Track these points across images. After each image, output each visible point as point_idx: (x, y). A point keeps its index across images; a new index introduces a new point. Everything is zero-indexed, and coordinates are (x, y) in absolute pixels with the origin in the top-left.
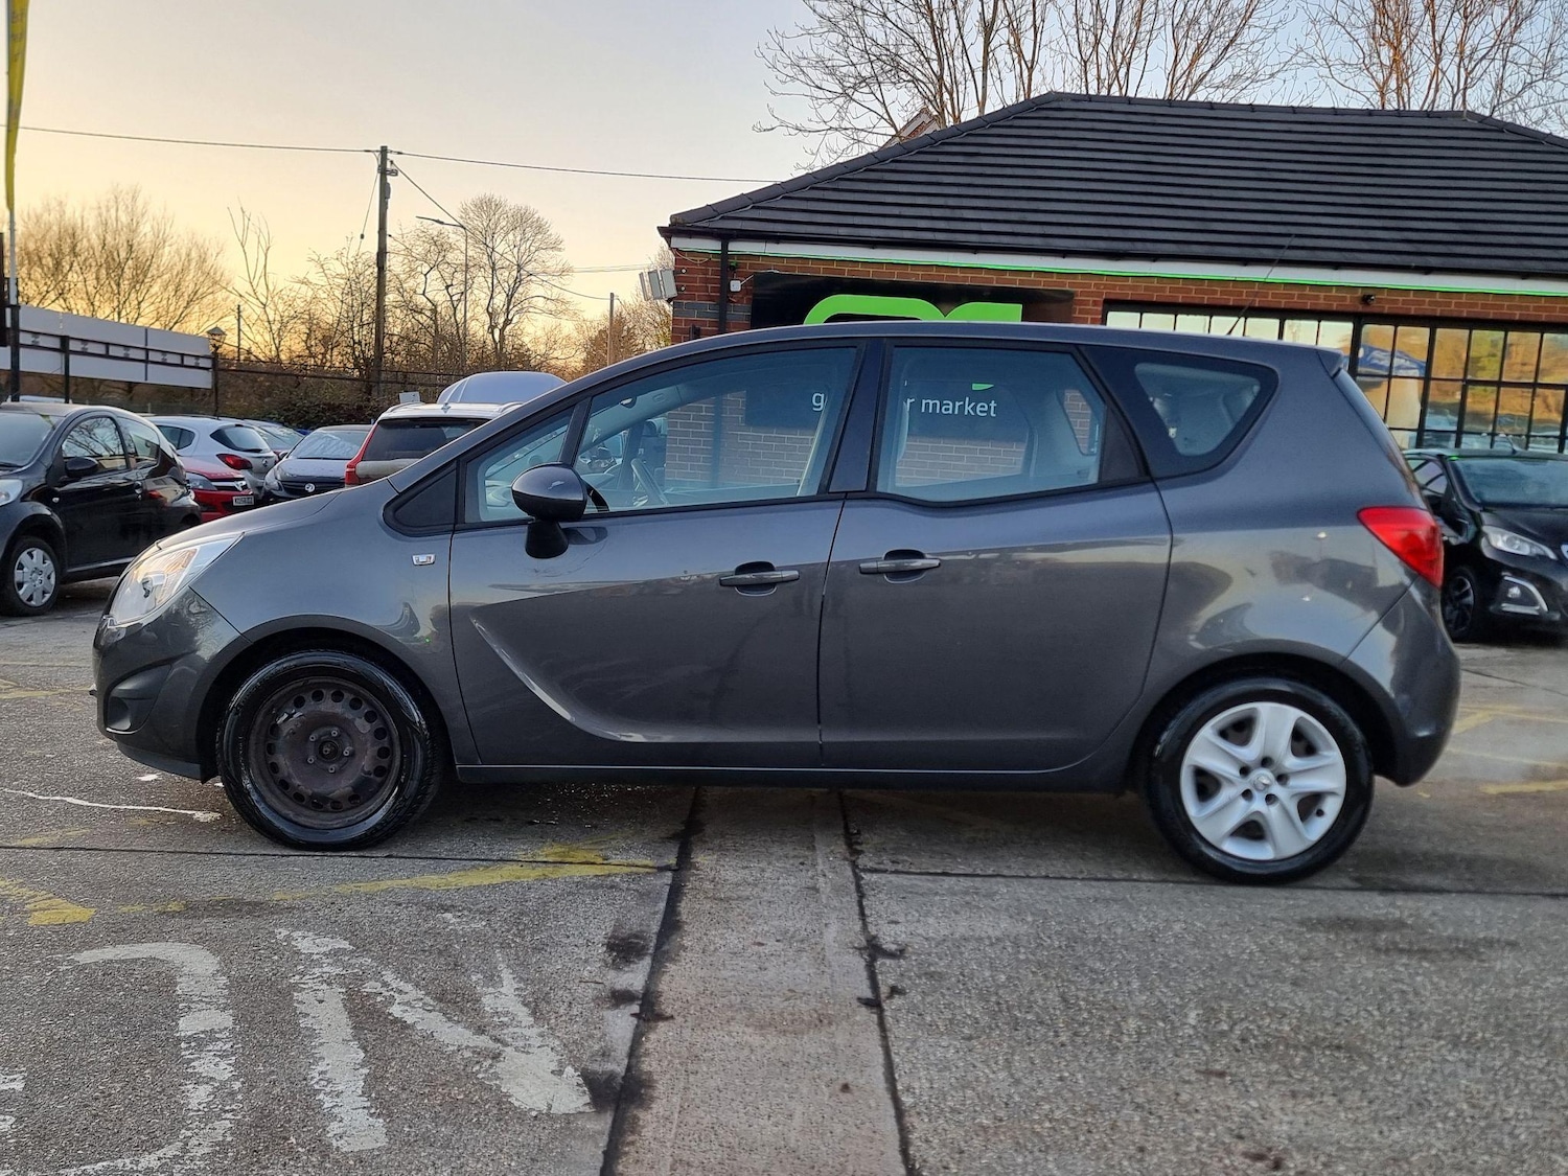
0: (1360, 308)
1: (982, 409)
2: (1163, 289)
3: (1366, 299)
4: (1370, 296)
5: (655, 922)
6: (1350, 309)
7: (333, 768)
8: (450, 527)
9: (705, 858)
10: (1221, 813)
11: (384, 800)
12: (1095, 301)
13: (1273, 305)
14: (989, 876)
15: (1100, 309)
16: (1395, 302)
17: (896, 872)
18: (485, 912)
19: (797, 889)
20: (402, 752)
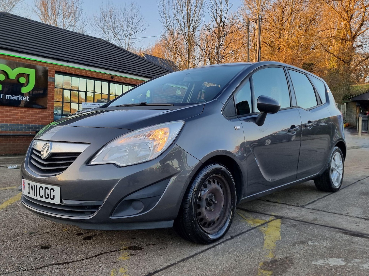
0: (111, 79)
1: (25, 98)
2: (69, 70)
3: (112, 78)
4: (113, 77)
5: (332, 229)
6: (109, 79)
7: (213, 209)
8: (236, 117)
9: (273, 214)
10: (335, 177)
11: (227, 217)
12: (53, 71)
13: (94, 77)
14: (314, 201)
15: (54, 73)
16: (117, 79)
17: (305, 205)
18: (310, 240)
19: (311, 214)
20: (232, 197)
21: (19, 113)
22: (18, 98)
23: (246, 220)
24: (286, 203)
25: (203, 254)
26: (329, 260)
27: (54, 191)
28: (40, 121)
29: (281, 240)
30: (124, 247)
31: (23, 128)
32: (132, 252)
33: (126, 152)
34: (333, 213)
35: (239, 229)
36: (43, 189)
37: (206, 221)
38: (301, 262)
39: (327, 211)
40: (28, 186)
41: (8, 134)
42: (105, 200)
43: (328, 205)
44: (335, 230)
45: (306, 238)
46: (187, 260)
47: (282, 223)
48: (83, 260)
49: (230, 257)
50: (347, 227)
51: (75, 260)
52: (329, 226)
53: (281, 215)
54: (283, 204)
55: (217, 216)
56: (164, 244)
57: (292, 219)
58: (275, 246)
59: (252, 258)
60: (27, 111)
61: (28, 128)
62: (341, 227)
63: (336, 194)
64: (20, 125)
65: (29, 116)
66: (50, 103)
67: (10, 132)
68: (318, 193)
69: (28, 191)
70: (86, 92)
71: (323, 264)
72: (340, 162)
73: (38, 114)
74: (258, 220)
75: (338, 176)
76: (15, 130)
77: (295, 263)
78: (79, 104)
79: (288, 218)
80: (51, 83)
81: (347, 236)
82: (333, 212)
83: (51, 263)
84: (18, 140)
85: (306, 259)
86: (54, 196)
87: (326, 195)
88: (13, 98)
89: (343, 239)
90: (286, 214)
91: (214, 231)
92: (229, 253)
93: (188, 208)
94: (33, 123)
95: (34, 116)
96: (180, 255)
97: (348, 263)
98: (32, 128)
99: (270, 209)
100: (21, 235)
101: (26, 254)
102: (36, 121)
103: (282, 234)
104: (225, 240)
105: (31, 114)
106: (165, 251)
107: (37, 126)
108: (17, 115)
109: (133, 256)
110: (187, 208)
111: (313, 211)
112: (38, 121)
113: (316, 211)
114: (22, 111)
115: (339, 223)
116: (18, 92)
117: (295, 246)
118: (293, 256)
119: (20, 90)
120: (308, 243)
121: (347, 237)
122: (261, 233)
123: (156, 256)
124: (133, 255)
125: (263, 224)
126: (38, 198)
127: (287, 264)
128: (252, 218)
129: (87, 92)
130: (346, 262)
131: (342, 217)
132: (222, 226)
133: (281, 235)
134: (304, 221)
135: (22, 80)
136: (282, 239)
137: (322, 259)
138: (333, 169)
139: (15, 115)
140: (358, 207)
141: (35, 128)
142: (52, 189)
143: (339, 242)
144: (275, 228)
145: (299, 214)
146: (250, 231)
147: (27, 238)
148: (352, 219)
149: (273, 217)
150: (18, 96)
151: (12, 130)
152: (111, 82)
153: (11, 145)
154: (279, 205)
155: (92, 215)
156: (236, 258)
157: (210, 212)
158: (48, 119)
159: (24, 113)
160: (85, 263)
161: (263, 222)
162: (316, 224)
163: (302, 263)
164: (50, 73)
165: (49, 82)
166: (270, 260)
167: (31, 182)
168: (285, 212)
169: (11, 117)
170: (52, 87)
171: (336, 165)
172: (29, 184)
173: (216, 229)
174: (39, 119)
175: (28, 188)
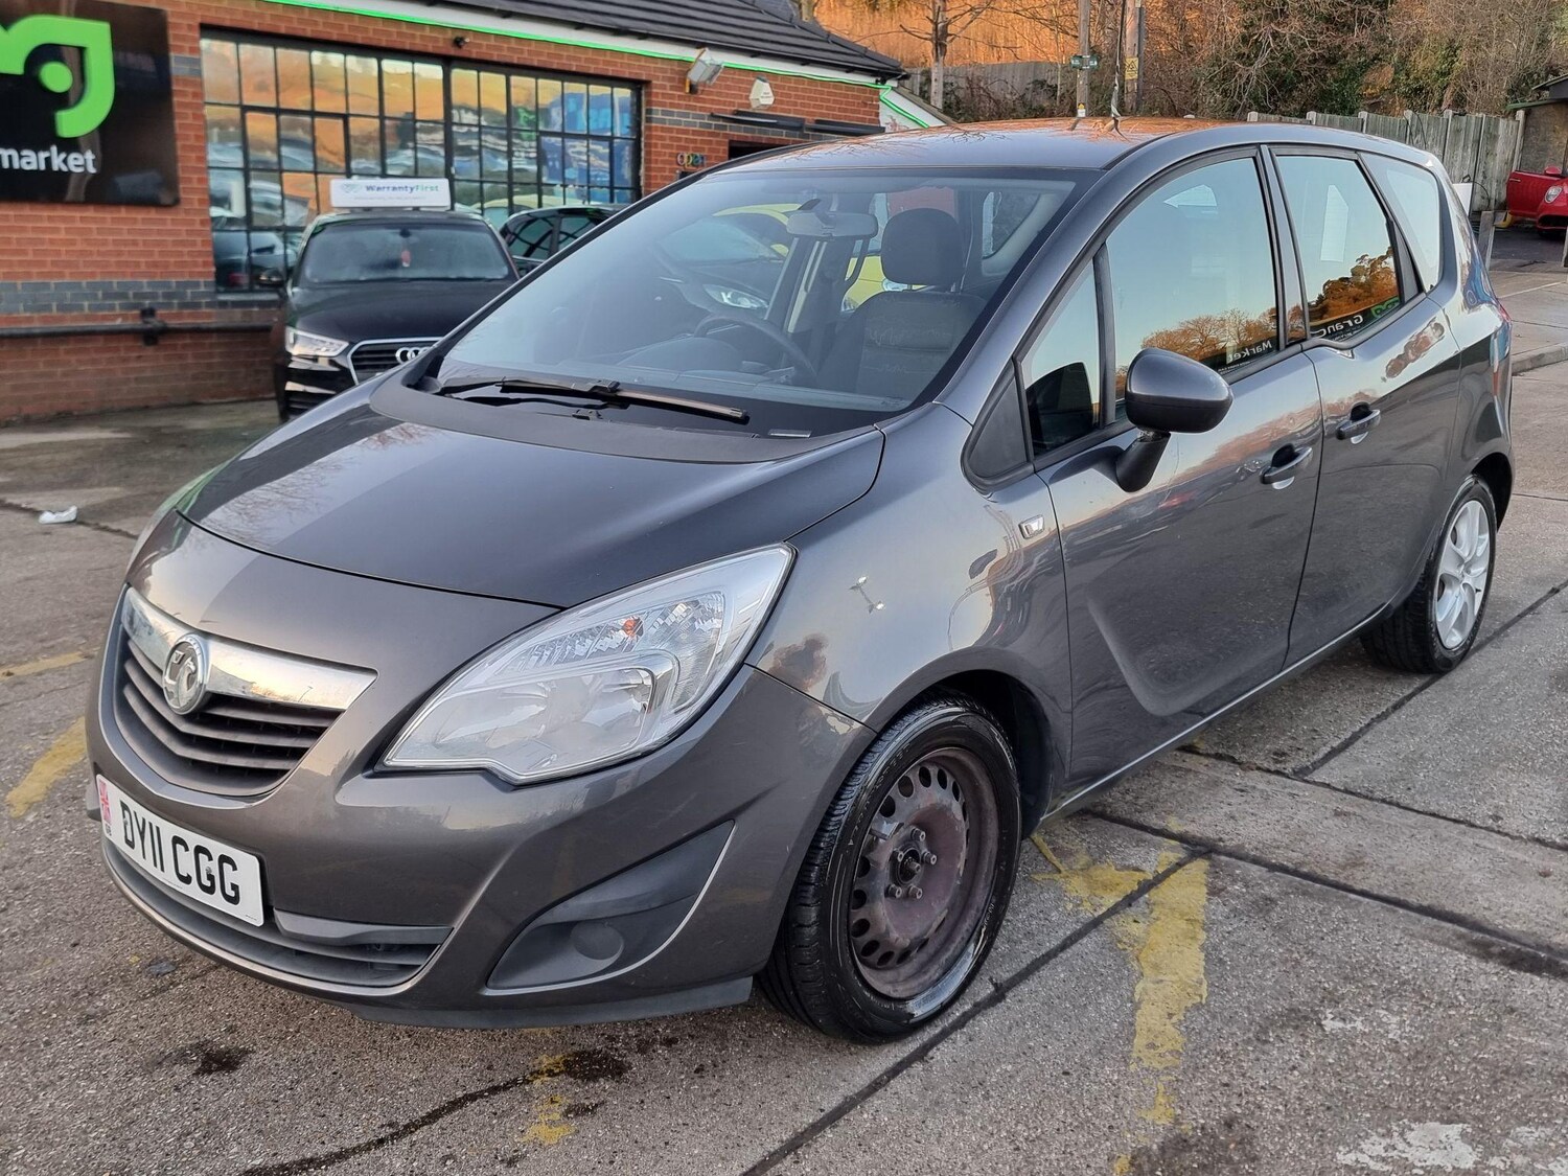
0: (453, 52)
1: (76, 162)
2: (262, 15)
3: (458, 42)
4: (462, 39)
5: (1426, 920)
6: (444, 51)
7: (920, 890)
8: (1030, 468)
9: (1174, 825)
10: (1450, 613)
11: (978, 910)
12: (190, 27)
13: (374, 43)
14: (1355, 737)
15: (197, 35)
16: (480, 46)
17: (1316, 766)
18: (1332, 999)
19: (1338, 821)
20: (1001, 827)
21: (56, 230)
22: (48, 161)
23: (1059, 871)
24: (1231, 752)
25: (876, 1101)
26: (1410, 1136)
27: (235, 868)
28: (154, 262)
29: (1208, 1004)
30: (545, 1061)
31: (86, 297)
32: (581, 1092)
33: (537, 701)
34: (1433, 815)
35: (1029, 935)
36: (187, 849)
37: (888, 950)
38: (1293, 1148)
39: (1407, 802)
40: (124, 817)
41: (23, 327)
42: (458, 925)
43: (1411, 761)
44: (1439, 929)
45: (1313, 989)
46: (809, 1146)
47: (1214, 892)
48: (381, 1142)
49: (991, 1120)
50: (1489, 909)
51: (347, 1144)
52: (1413, 900)
53: (1210, 833)
54: (1219, 757)
55: (939, 911)
56: (713, 1035)
57: (1256, 861)
58: (1178, 1047)
59: (1081, 1126)
60: (94, 220)
61: (107, 296)
62: (1463, 910)
63: (1451, 687)
64: (69, 286)
65: (104, 243)
66: (189, 180)
67: (30, 320)
68: (1368, 685)
69: (126, 837)
70: (345, 117)
71: (1384, 1160)
72: (1482, 537)
73: (142, 232)
74: (1107, 872)
75: (1465, 603)
76: (48, 308)
77: (1265, 1157)
78: (321, 173)
79: (1238, 855)
80: (186, 82)
81: (1490, 967)
82: (1433, 808)
83: (249, 1167)
84: (68, 352)
85: (1312, 1128)
86: (235, 887)
87: (1408, 692)
88: (24, 161)
89: (1470, 992)
90: (1230, 826)
91: (921, 980)
92: (987, 1097)
93: (815, 922)
94: (124, 274)
95: (125, 243)
96: (780, 1108)
97: (1489, 1152)
98: (123, 296)
99: (1163, 792)
100: (117, 979)
101: (143, 1107)
102: (137, 264)
103: (1213, 960)
104: (967, 1007)
105: (111, 231)
106: (719, 1085)
107: (145, 285)
108: (52, 241)
109: (587, 1120)
110: (809, 926)
111: (1348, 804)
112: (146, 262)
113: (1362, 801)
114: (72, 219)
115: (1458, 878)
116: (44, 136)
117: (1266, 1042)
118: (1258, 1113)
119: (51, 124)
120: (1320, 1025)
121: (1489, 976)
122: (1123, 958)
123: (680, 1121)
124: (587, 1110)
125: (1129, 900)
126: (169, 878)
127: (1229, 1161)
128: (1084, 859)
129: (351, 119)
130: (1481, 1148)
131: (1471, 838)
132: (956, 953)
133: (1207, 972)
134: (1305, 870)
135: (56, 77)
136: (1210, 994)
137: (1380, 1130)
138: (1446, 579)
139: (42, 242)
140: (1541, 772)
141: (136, 295)
142: (223, 859)
143: (1452, 1012)
144: (1183, 925)
145: (1287, 827)
146: (1075, 948)
147: (145, 998)
148: (1513, 854)
149: (1172, 849)
150: (46, 154)
151: (39, 309)
152: (455, 63)
153: (42, 375)
154: (1202, 769)
155: (407, 978)
156: (1016, 1125)
157: (907, 904)
158: (190, 253)
159: (80, 231)
160: (387, 1162)
161: (1129, 884)
162: (1358, 887)
163: (1293, 1156)
164: (177, 37)
165: (177, 80)
166: (1159, 1140)
167: (133, 805)
168: (1226, 814)
169: (24, 252)
170: (195, 101)
171: (1461, 560)
172: (125, 807)
173: (932, 971)
174: (151, 253)
175: (125, 824)
